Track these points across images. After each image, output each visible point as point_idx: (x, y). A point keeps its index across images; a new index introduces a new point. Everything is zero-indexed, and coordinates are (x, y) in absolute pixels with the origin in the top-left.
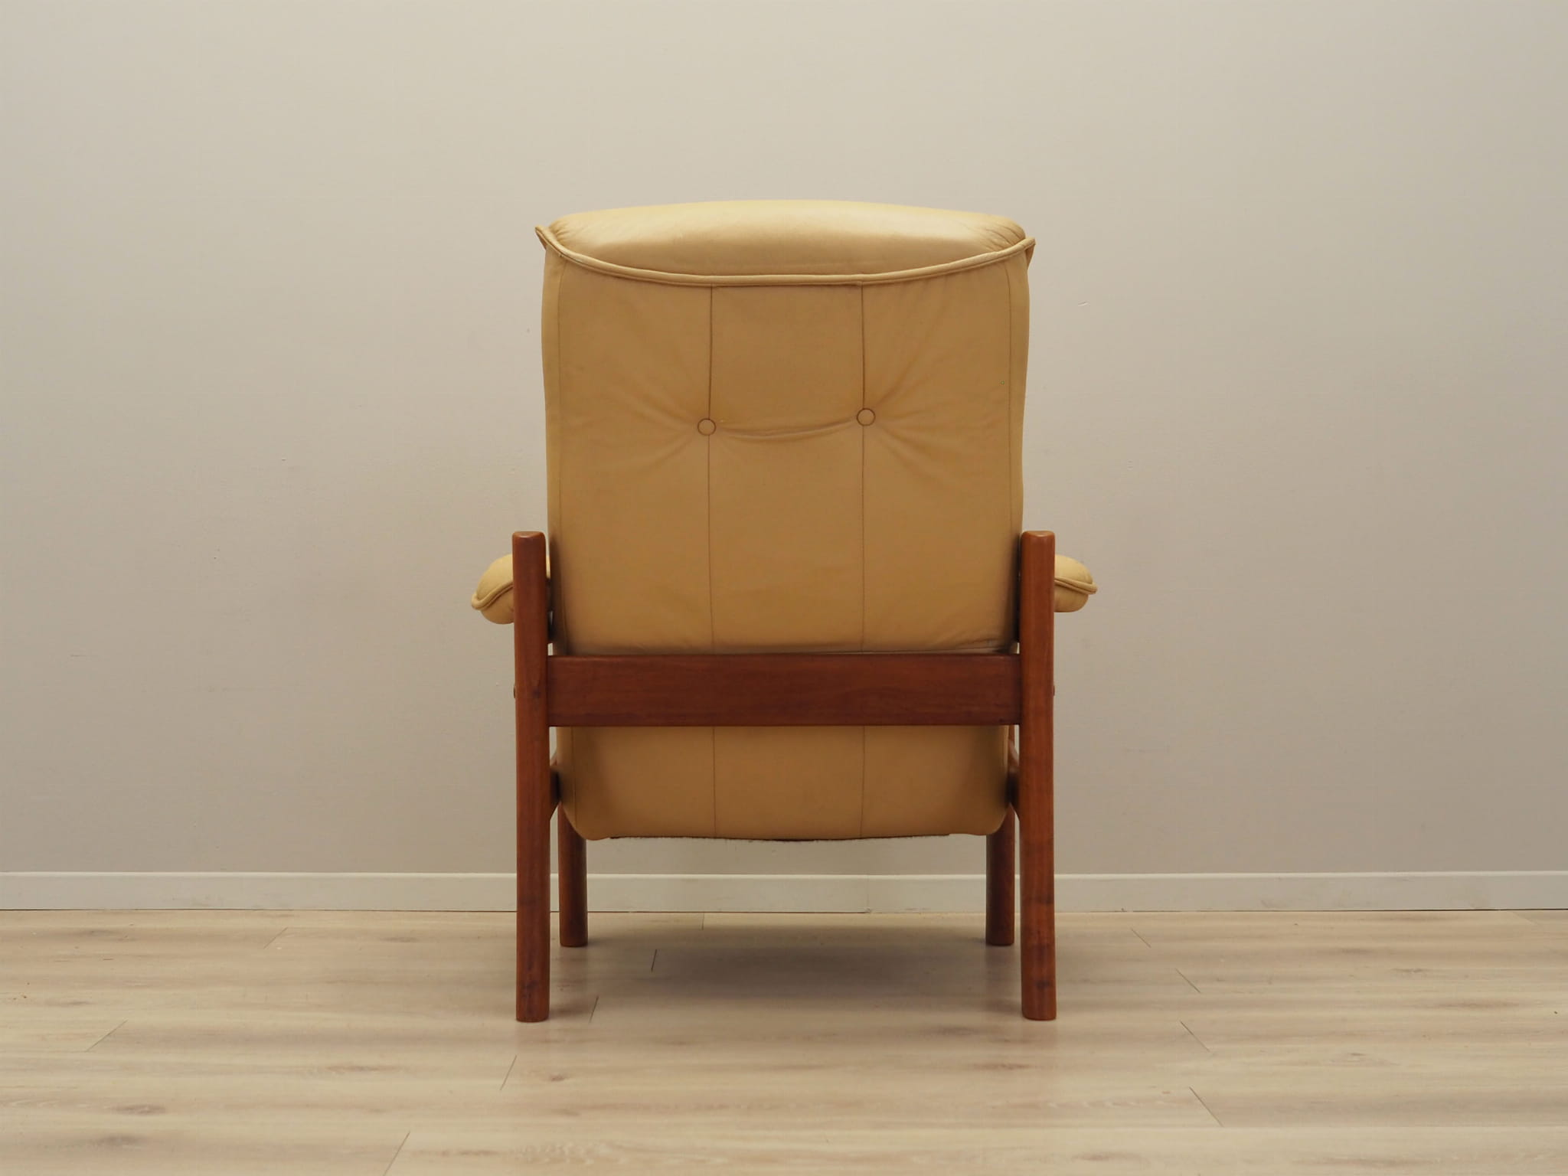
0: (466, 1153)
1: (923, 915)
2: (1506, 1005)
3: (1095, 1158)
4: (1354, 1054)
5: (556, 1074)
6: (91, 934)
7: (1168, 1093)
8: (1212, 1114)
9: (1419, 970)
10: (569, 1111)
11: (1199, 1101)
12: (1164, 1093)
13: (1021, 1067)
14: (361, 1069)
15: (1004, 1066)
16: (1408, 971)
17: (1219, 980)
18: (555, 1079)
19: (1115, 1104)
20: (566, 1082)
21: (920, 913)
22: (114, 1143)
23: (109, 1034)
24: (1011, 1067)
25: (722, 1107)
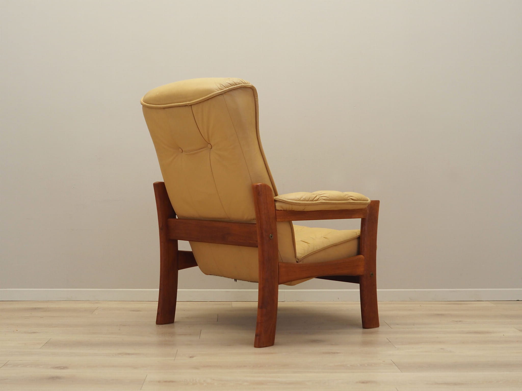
0: (166, 382)
1: (302, 302)
2: (488, 332)
3: (363, 383)
4: (442, 349)
5: (191, 356)
6: (35, 309)
7: (384, 361)
8: (399, 369)
9: (460, 321)
10: (196, 368)
11: (394, 364)
12: (383, 361)
13: (337, 353)
14: (129, 354)
15: (332, 353)
16: (456, 321)
17: (397, 324)
18: (191, 357)
19: (368, 365)
20: (194, 358)
21: (301, 302)
22: (54, 379)
23: (46, 343)
24: (334, 353)
25: (245, 366)
